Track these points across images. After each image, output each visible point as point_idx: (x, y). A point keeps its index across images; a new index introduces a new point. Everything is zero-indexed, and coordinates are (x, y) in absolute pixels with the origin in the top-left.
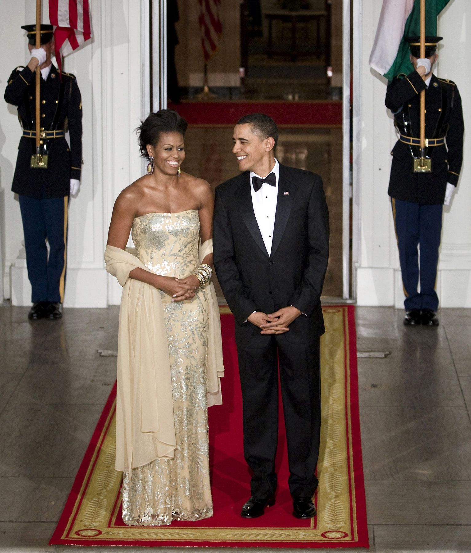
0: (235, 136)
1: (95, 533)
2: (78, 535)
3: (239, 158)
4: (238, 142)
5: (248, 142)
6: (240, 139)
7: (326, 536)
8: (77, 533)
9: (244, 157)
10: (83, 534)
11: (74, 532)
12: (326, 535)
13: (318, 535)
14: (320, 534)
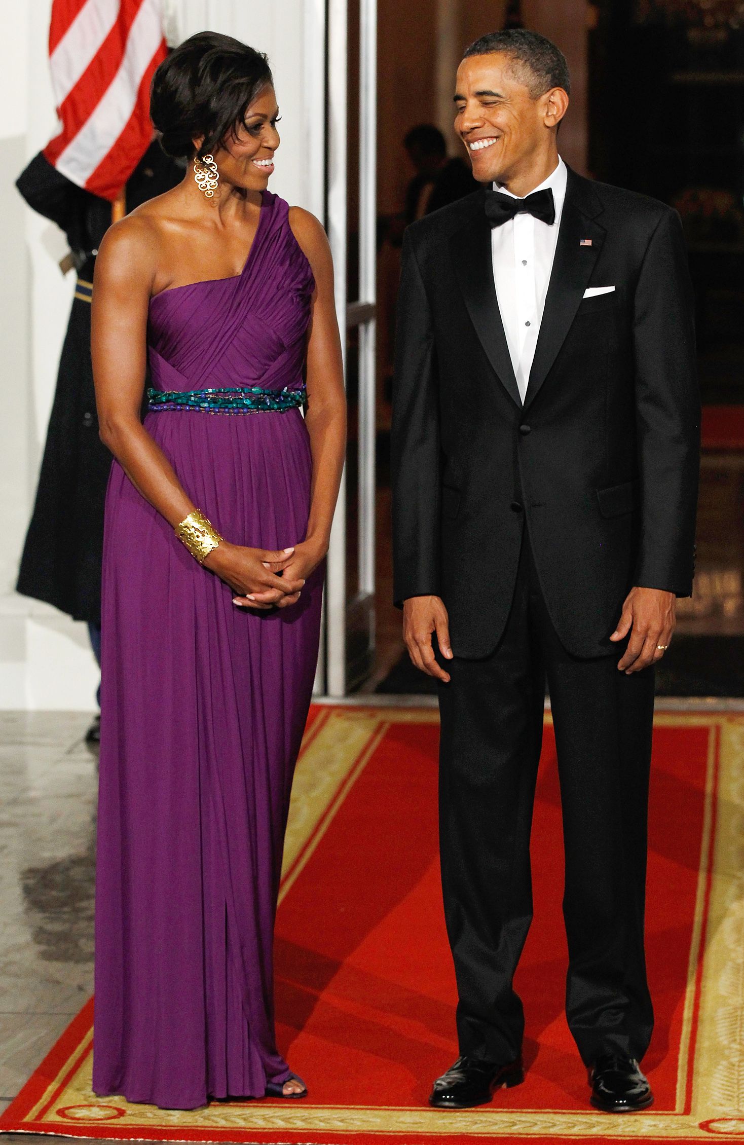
0: (462, 88)
1: (106, 1114)
2: (64, 1116)
3: (475, 146)
4: (473, 102)
5: (501, 100)
6: (480, 94)
7: (714, 1129)
8: (61, 1113)
9: (491, 142)
10: (77, 1116)
11: (55, 1110)
12: (713, 1126)
13: (692, 1127)
14: (697, 1124)
